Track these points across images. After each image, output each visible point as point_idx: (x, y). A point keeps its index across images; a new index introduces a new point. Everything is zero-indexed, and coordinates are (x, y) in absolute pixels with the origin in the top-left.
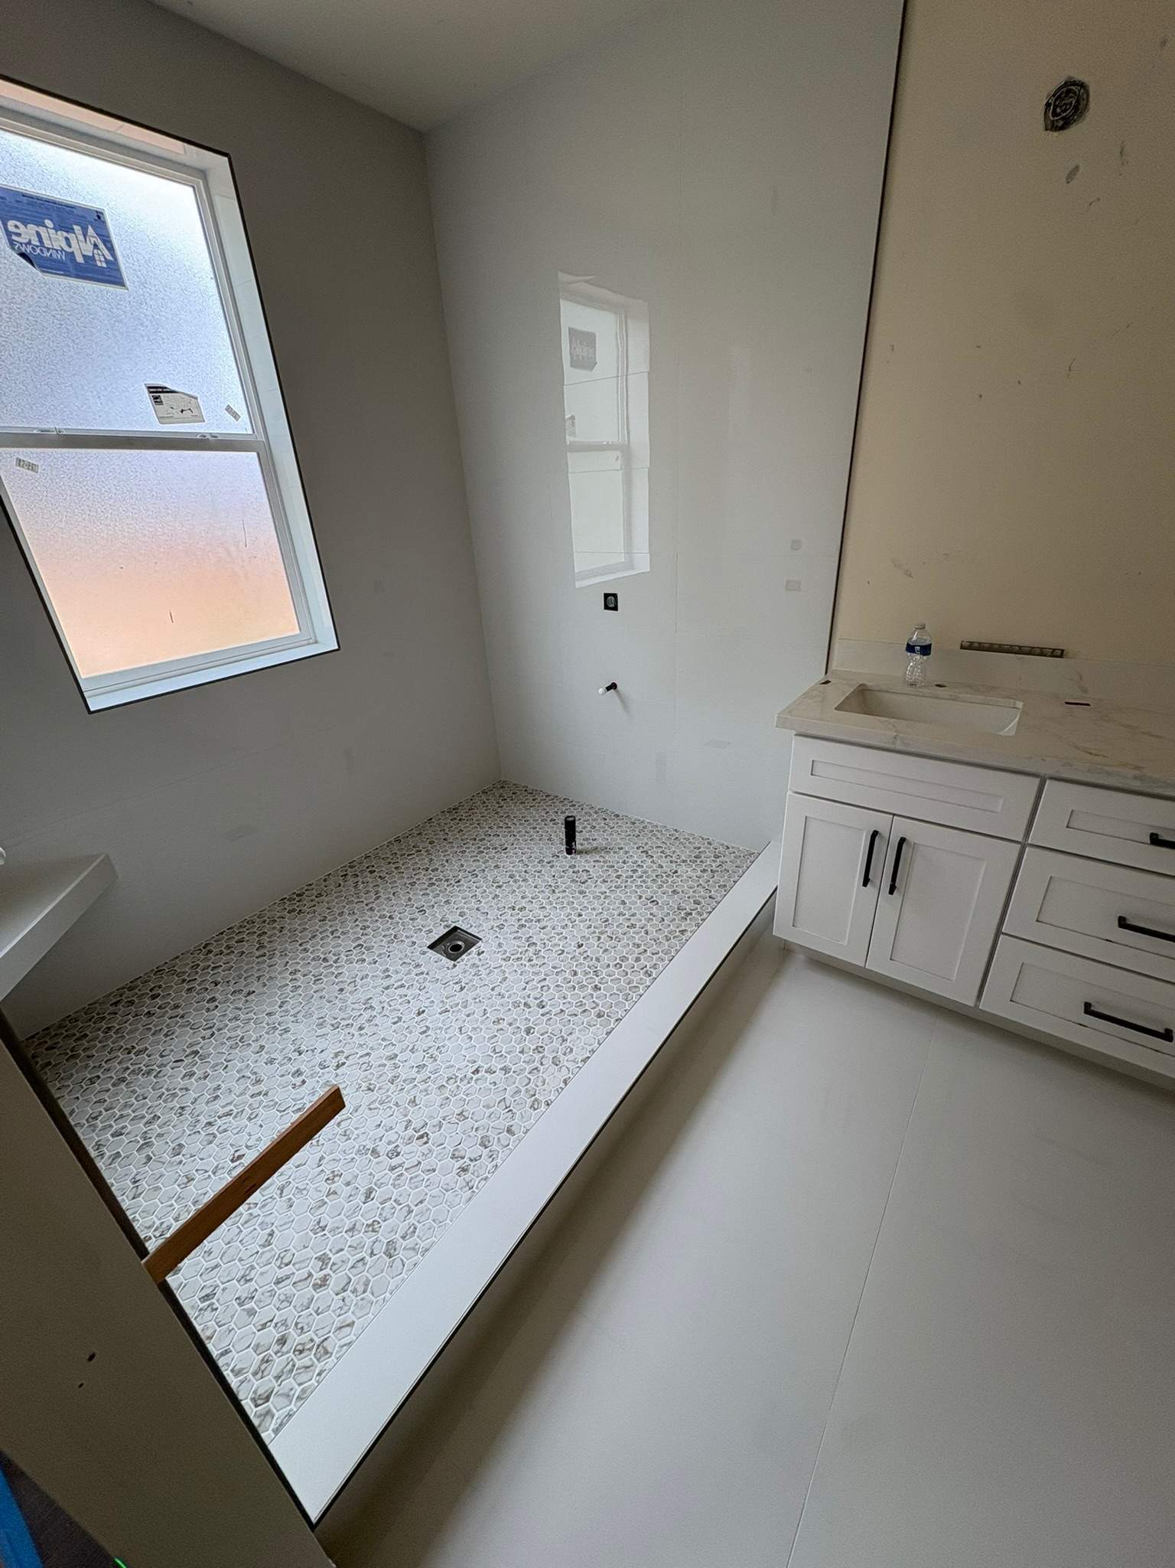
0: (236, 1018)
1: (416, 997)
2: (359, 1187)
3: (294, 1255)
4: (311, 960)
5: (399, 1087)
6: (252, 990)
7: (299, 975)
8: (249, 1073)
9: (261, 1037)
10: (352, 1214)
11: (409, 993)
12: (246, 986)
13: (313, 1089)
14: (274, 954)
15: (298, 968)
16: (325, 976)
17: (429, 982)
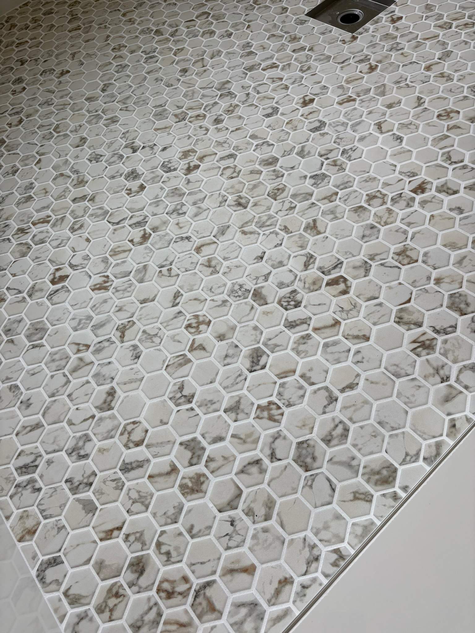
0: (48, 103)
1: (297, 81)
2: (238, 344)
3: (147, 431)
4: (140, 34)
5: (287, 205)
6: (66, 69)
7: (125, 51)
8: (68, 171)
9: (81, 126)
10: (233, 385)
11: (285, 75)
12: (58, 64)
13: (156, 198)
14: (90, 26)
15: (123, 42)
16: (160, 53)
17: (316, 60)
